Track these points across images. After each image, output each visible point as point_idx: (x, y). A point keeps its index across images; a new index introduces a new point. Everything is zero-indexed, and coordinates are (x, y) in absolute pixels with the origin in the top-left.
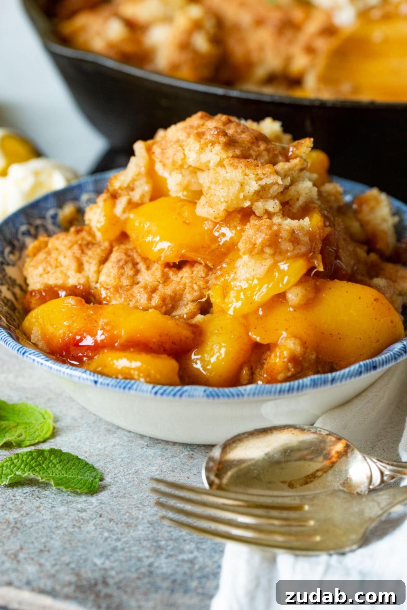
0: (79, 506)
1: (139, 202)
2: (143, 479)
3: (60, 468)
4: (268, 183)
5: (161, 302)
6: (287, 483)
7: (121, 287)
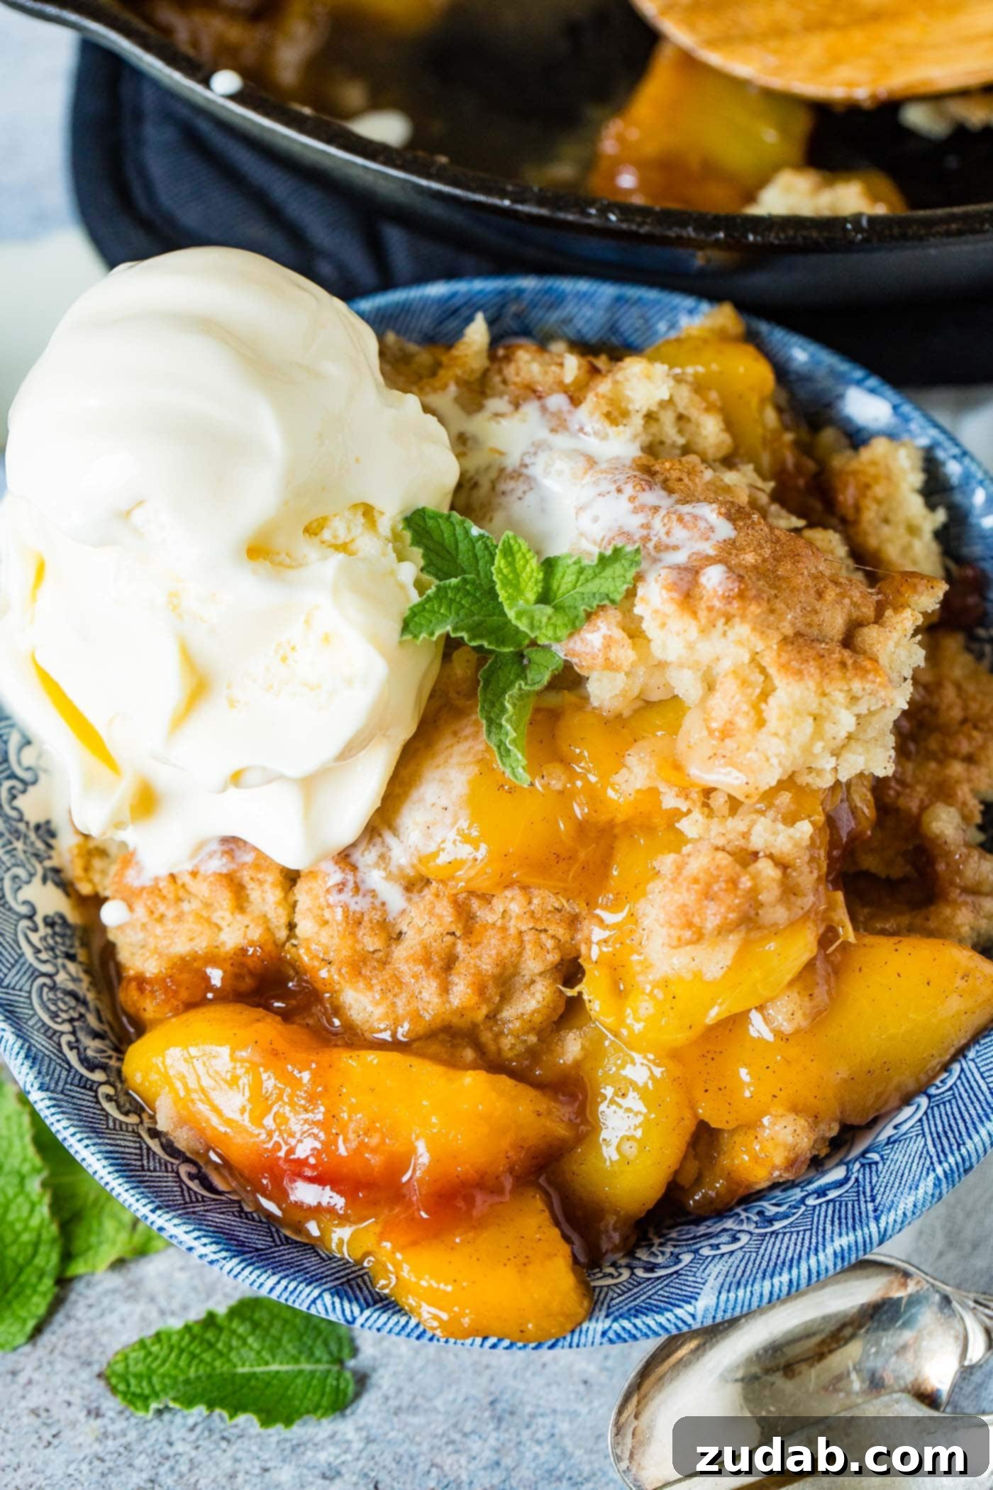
3: (256, 1347)
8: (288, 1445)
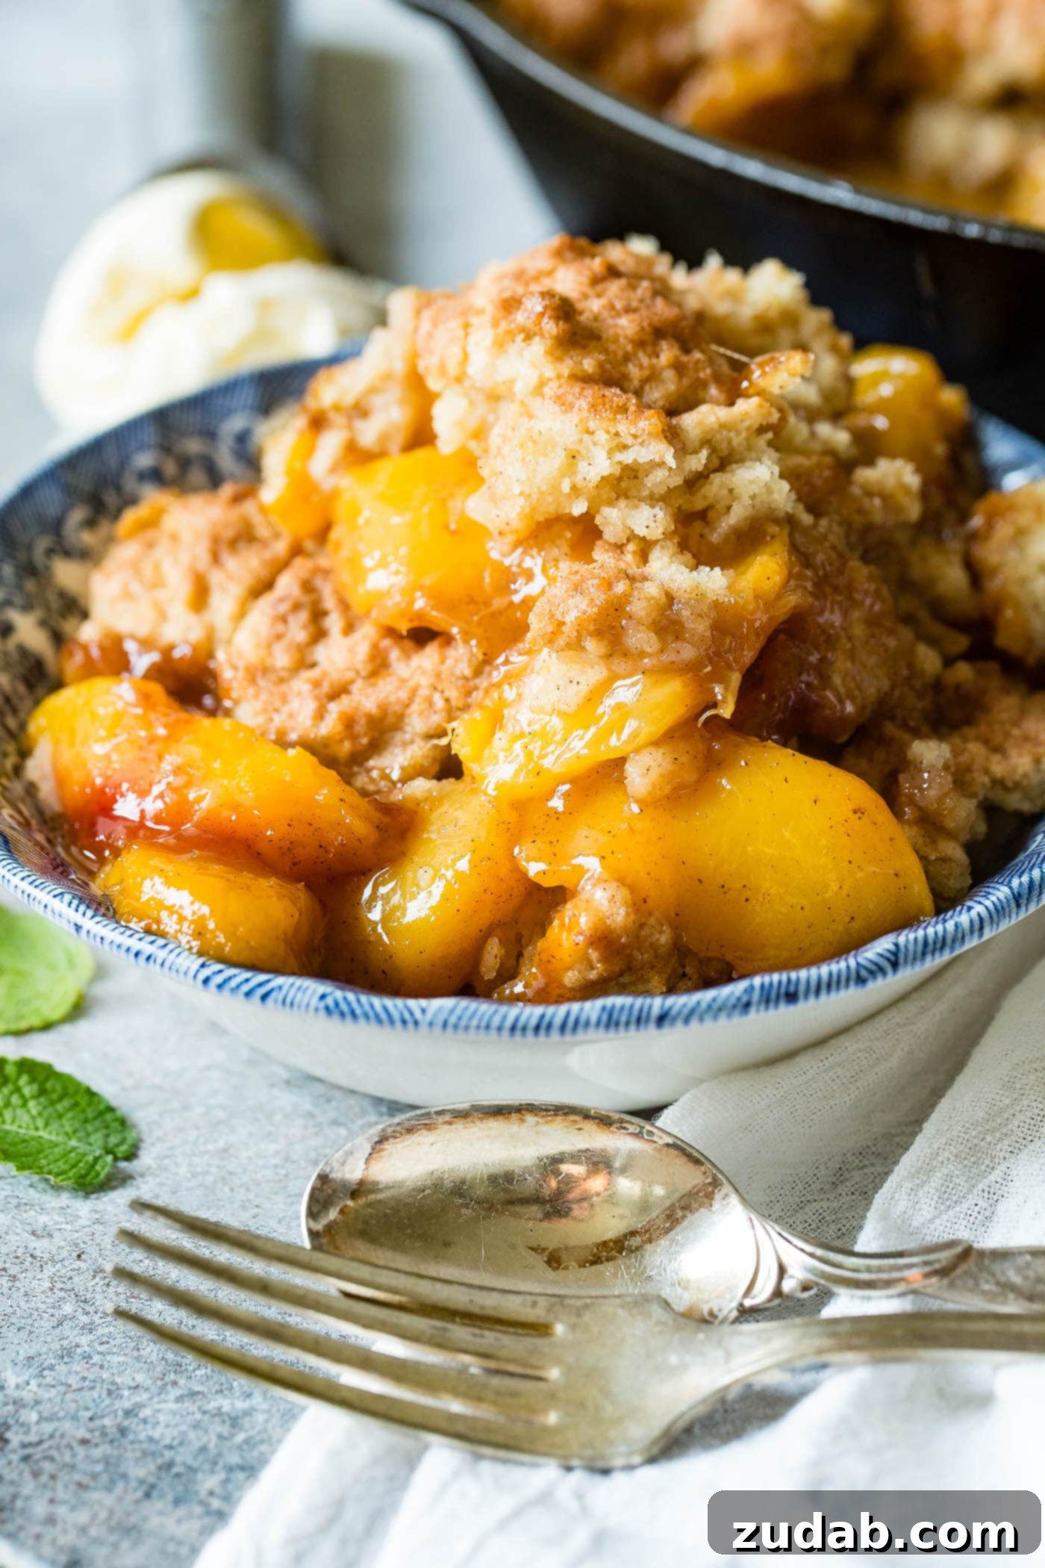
0: (43, 1219)
1: (376, 449)
2: (231, 1173)
3: (34, 1112)
4: (641, 460)
5: (339, 728)
6: (547, 1253)
7: (266, 670)
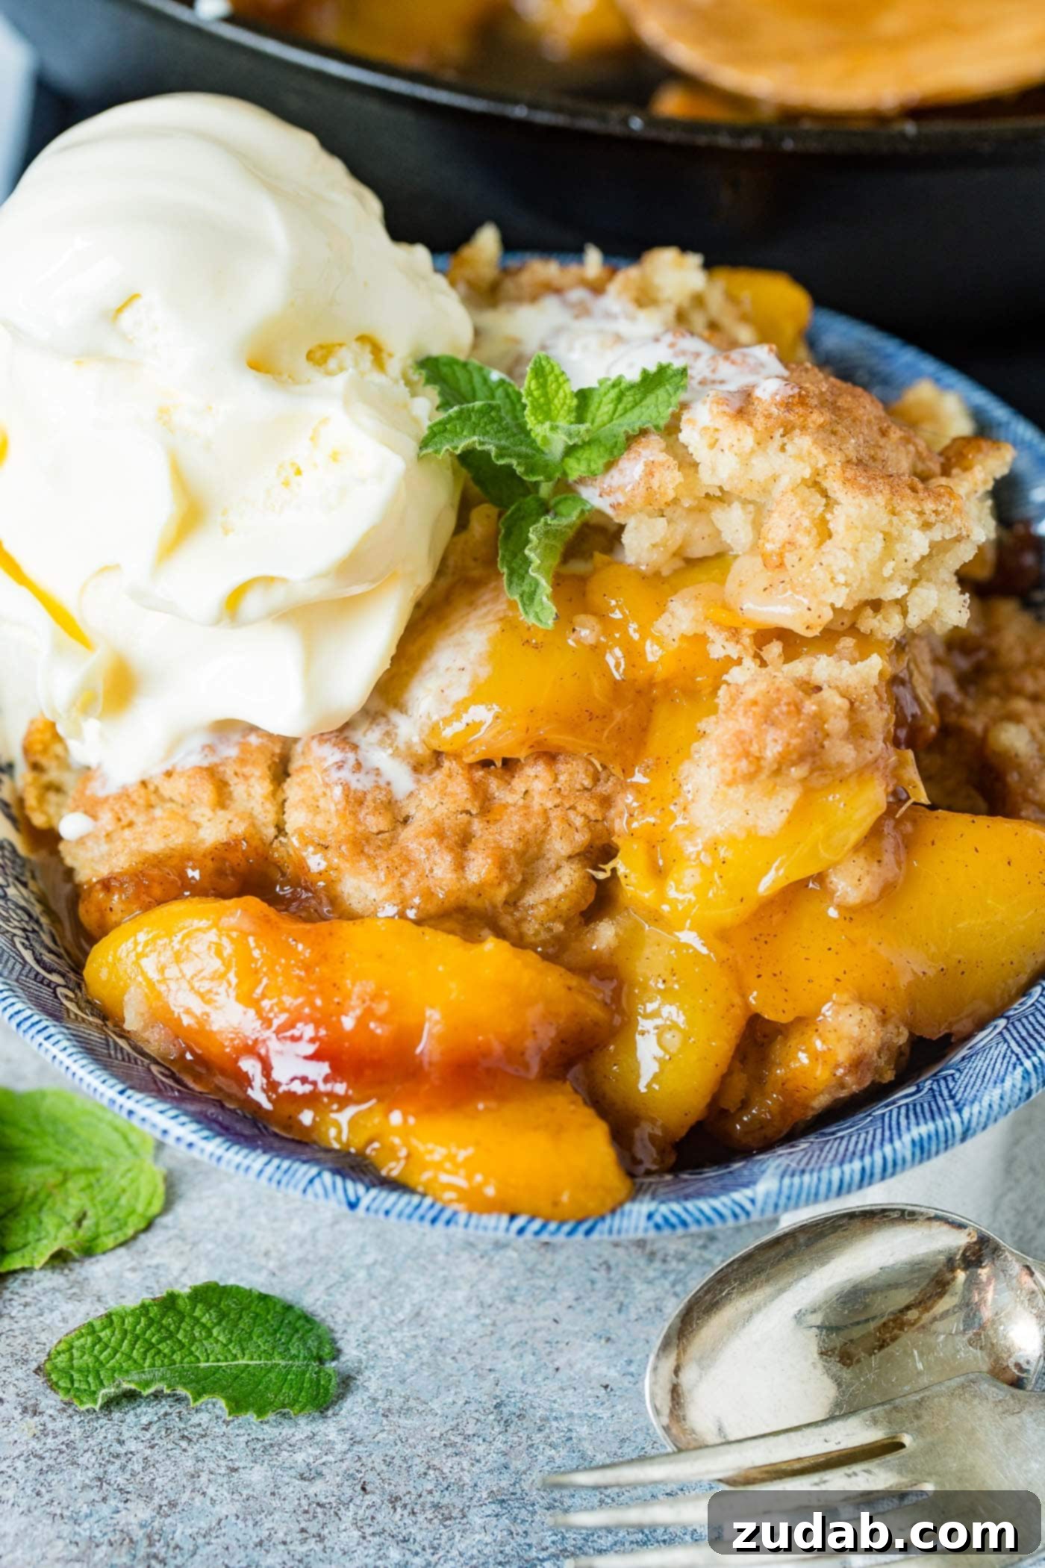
3: (223, 1339)
7: (367, 838)
8: (259, 1446)
